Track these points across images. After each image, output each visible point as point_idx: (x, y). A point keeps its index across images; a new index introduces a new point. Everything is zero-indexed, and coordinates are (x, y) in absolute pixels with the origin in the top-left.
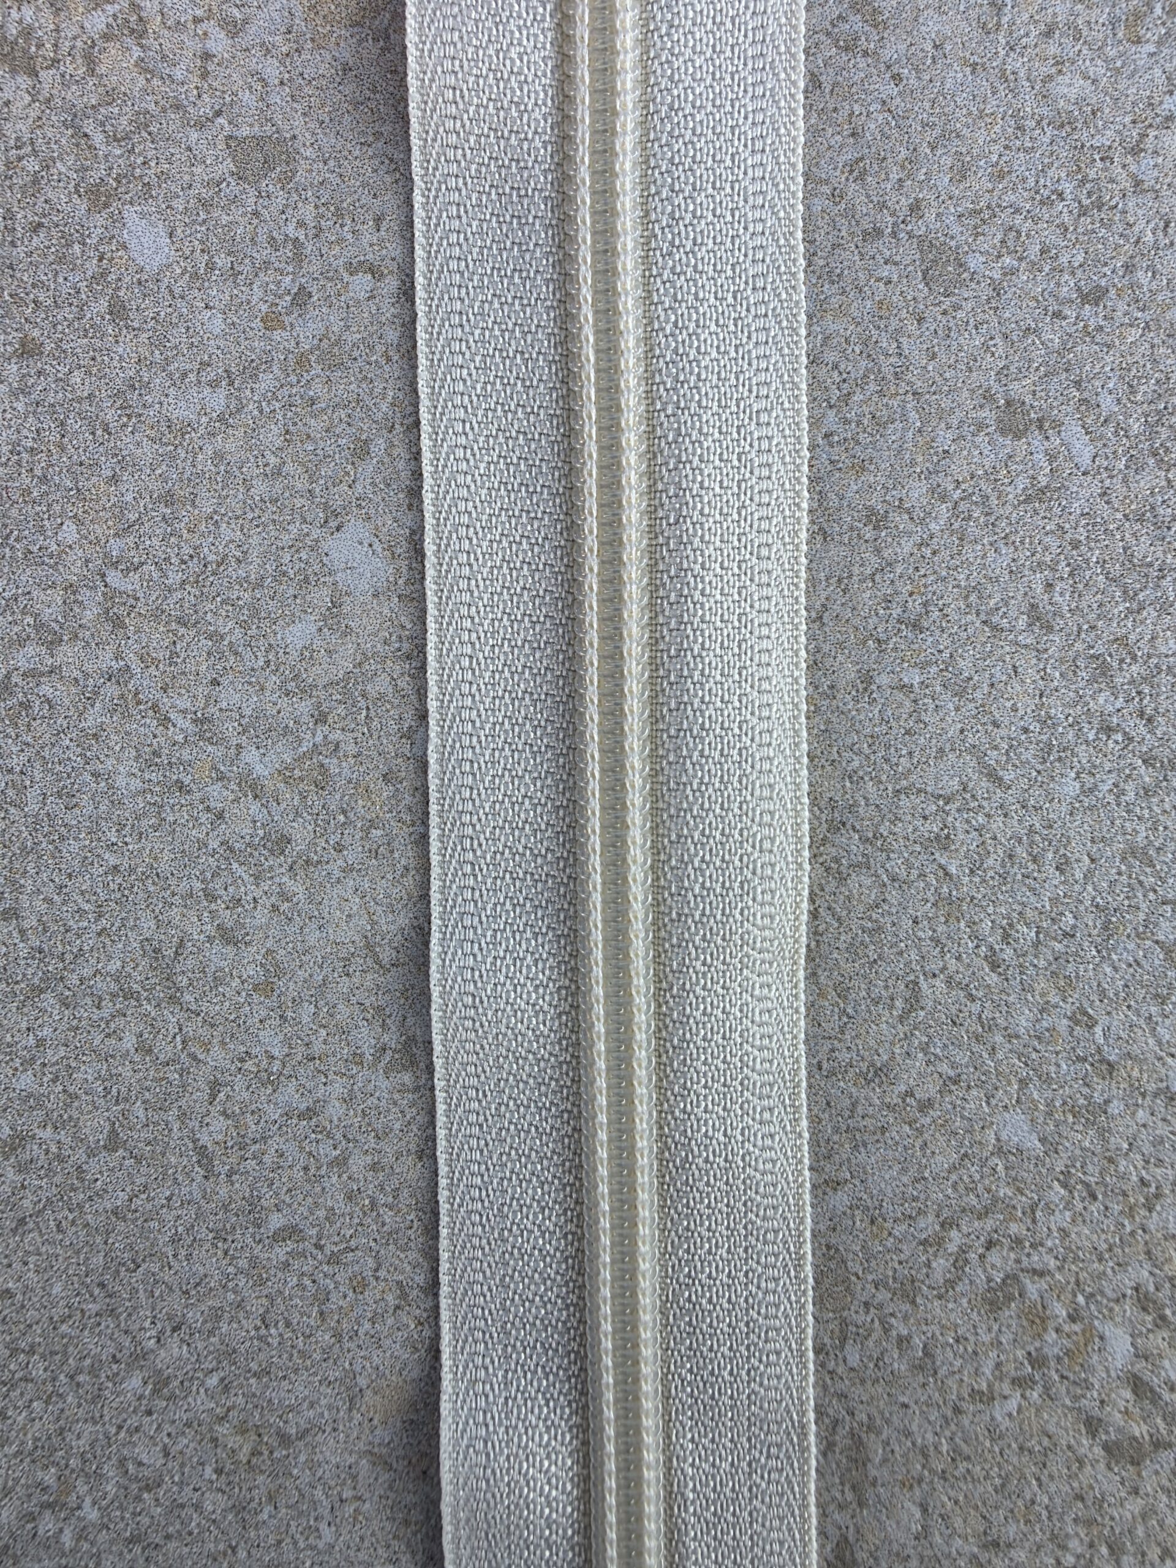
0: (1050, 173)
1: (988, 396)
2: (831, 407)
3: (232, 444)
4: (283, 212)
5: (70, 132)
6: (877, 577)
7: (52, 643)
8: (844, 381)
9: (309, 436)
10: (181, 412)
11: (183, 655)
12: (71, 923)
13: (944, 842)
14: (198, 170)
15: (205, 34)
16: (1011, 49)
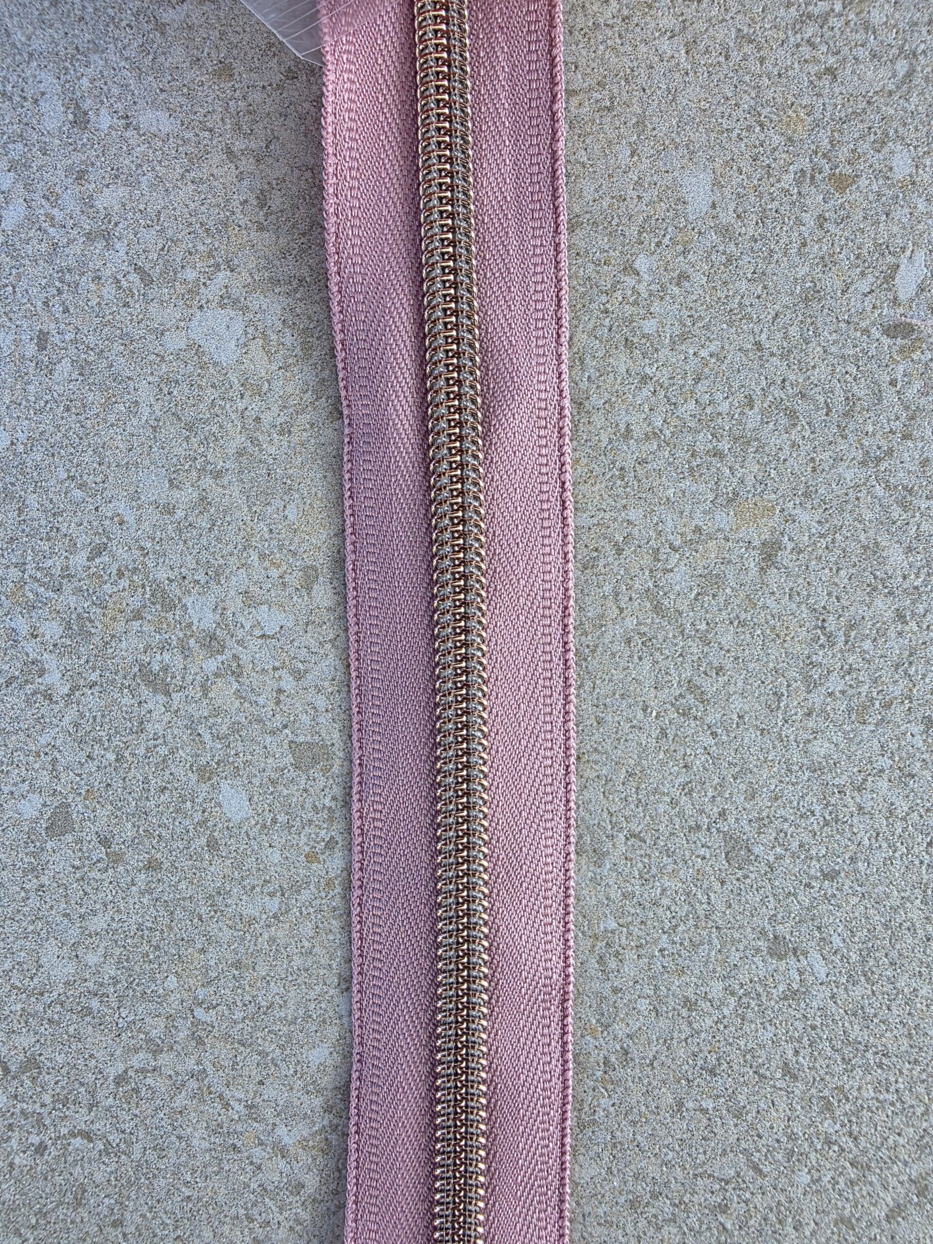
0: (807, 799)
1: (763, 933)
2: (664, 933)
3: (281, 933)
4: (323, 790)
5: (189, 732)
6: (689, 1040)
7: (156, 1051)
8: (673, 917)
9: (331, 931)
10: (249, 911)
11: (241, 1064)
12: (158, 1231)
13: (723, 1208)
14: (270, 760)
15: (280, 677)
16: (786, 721)
